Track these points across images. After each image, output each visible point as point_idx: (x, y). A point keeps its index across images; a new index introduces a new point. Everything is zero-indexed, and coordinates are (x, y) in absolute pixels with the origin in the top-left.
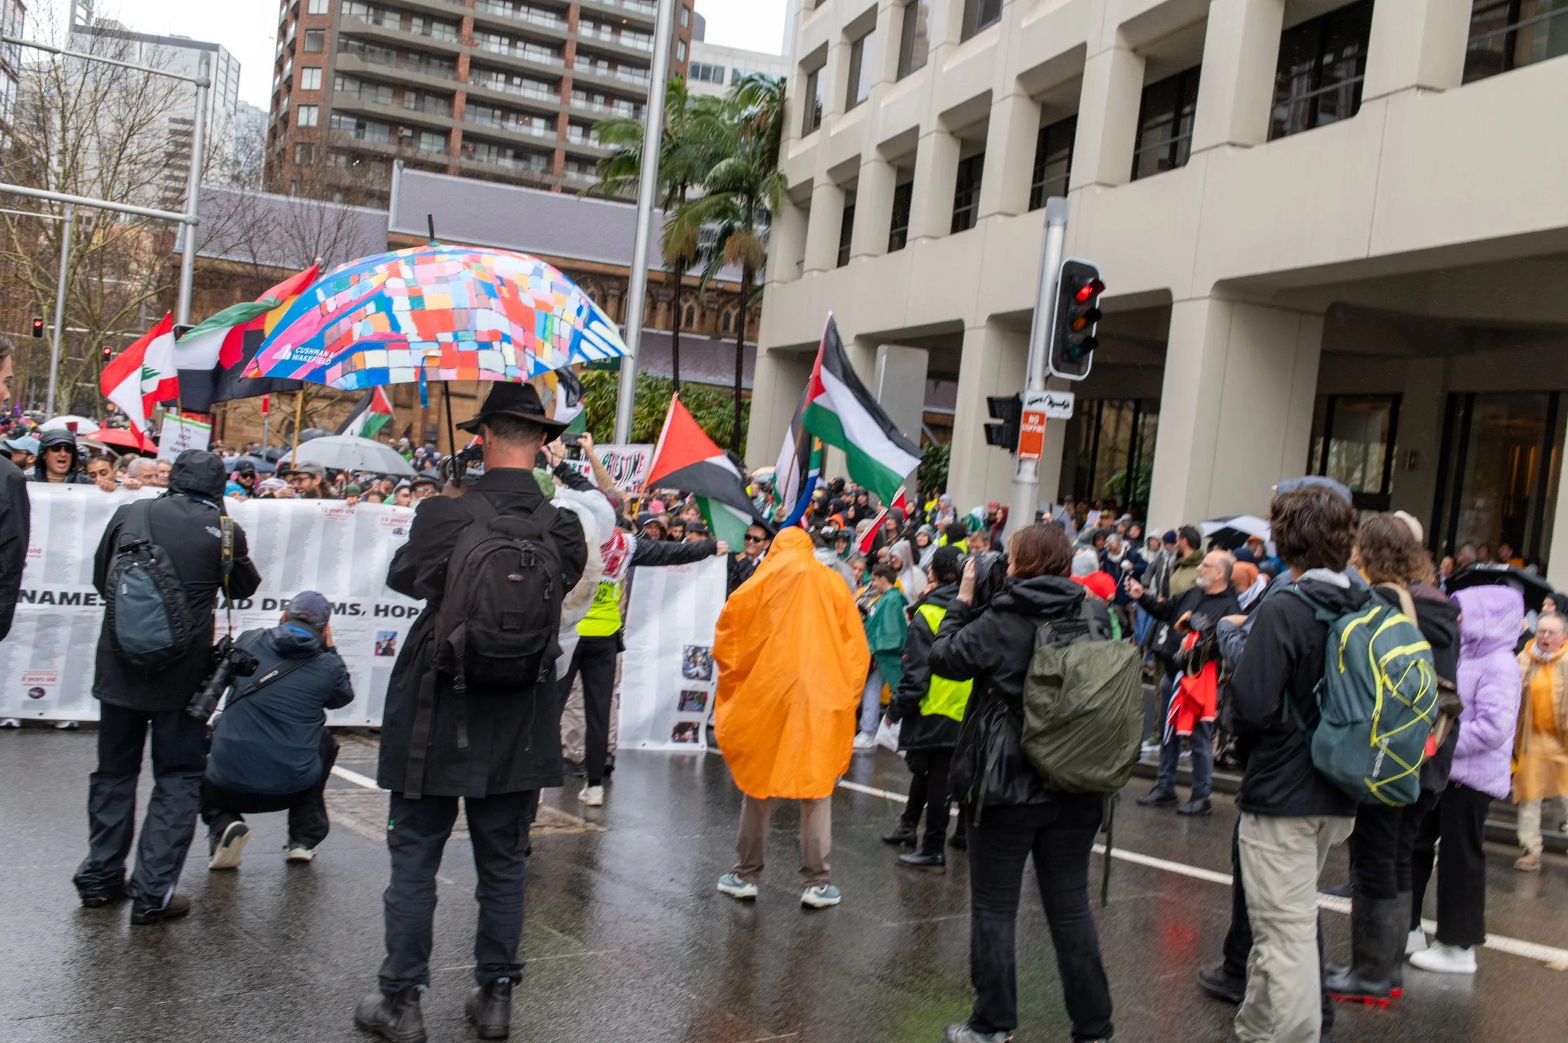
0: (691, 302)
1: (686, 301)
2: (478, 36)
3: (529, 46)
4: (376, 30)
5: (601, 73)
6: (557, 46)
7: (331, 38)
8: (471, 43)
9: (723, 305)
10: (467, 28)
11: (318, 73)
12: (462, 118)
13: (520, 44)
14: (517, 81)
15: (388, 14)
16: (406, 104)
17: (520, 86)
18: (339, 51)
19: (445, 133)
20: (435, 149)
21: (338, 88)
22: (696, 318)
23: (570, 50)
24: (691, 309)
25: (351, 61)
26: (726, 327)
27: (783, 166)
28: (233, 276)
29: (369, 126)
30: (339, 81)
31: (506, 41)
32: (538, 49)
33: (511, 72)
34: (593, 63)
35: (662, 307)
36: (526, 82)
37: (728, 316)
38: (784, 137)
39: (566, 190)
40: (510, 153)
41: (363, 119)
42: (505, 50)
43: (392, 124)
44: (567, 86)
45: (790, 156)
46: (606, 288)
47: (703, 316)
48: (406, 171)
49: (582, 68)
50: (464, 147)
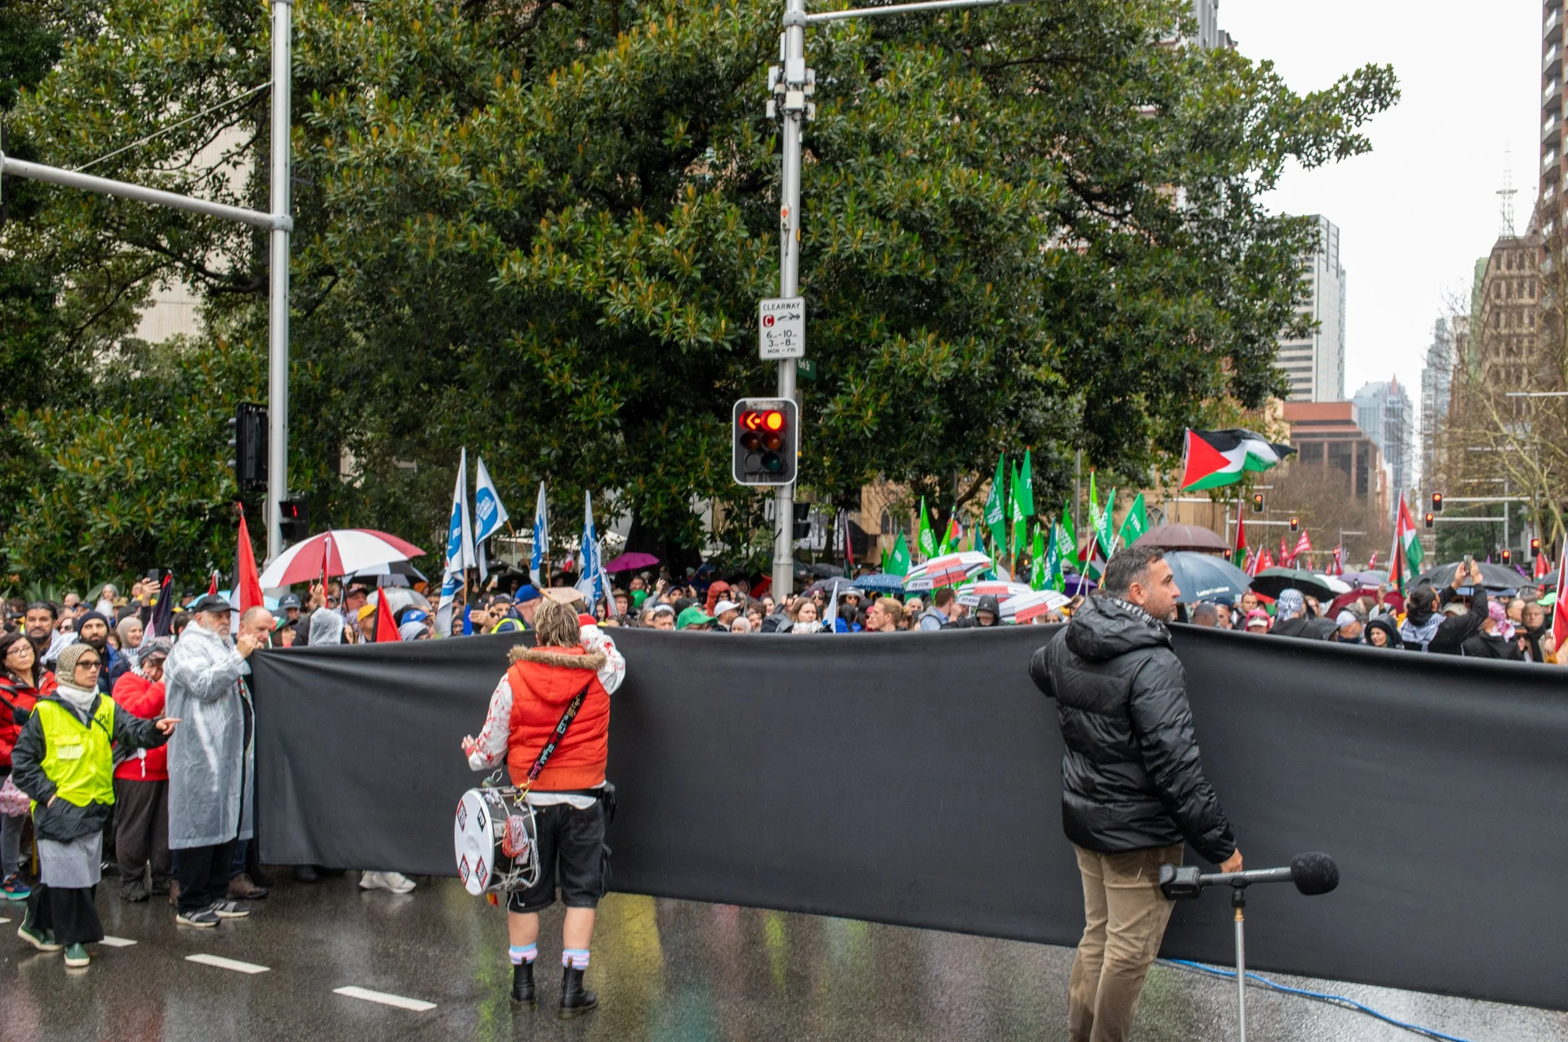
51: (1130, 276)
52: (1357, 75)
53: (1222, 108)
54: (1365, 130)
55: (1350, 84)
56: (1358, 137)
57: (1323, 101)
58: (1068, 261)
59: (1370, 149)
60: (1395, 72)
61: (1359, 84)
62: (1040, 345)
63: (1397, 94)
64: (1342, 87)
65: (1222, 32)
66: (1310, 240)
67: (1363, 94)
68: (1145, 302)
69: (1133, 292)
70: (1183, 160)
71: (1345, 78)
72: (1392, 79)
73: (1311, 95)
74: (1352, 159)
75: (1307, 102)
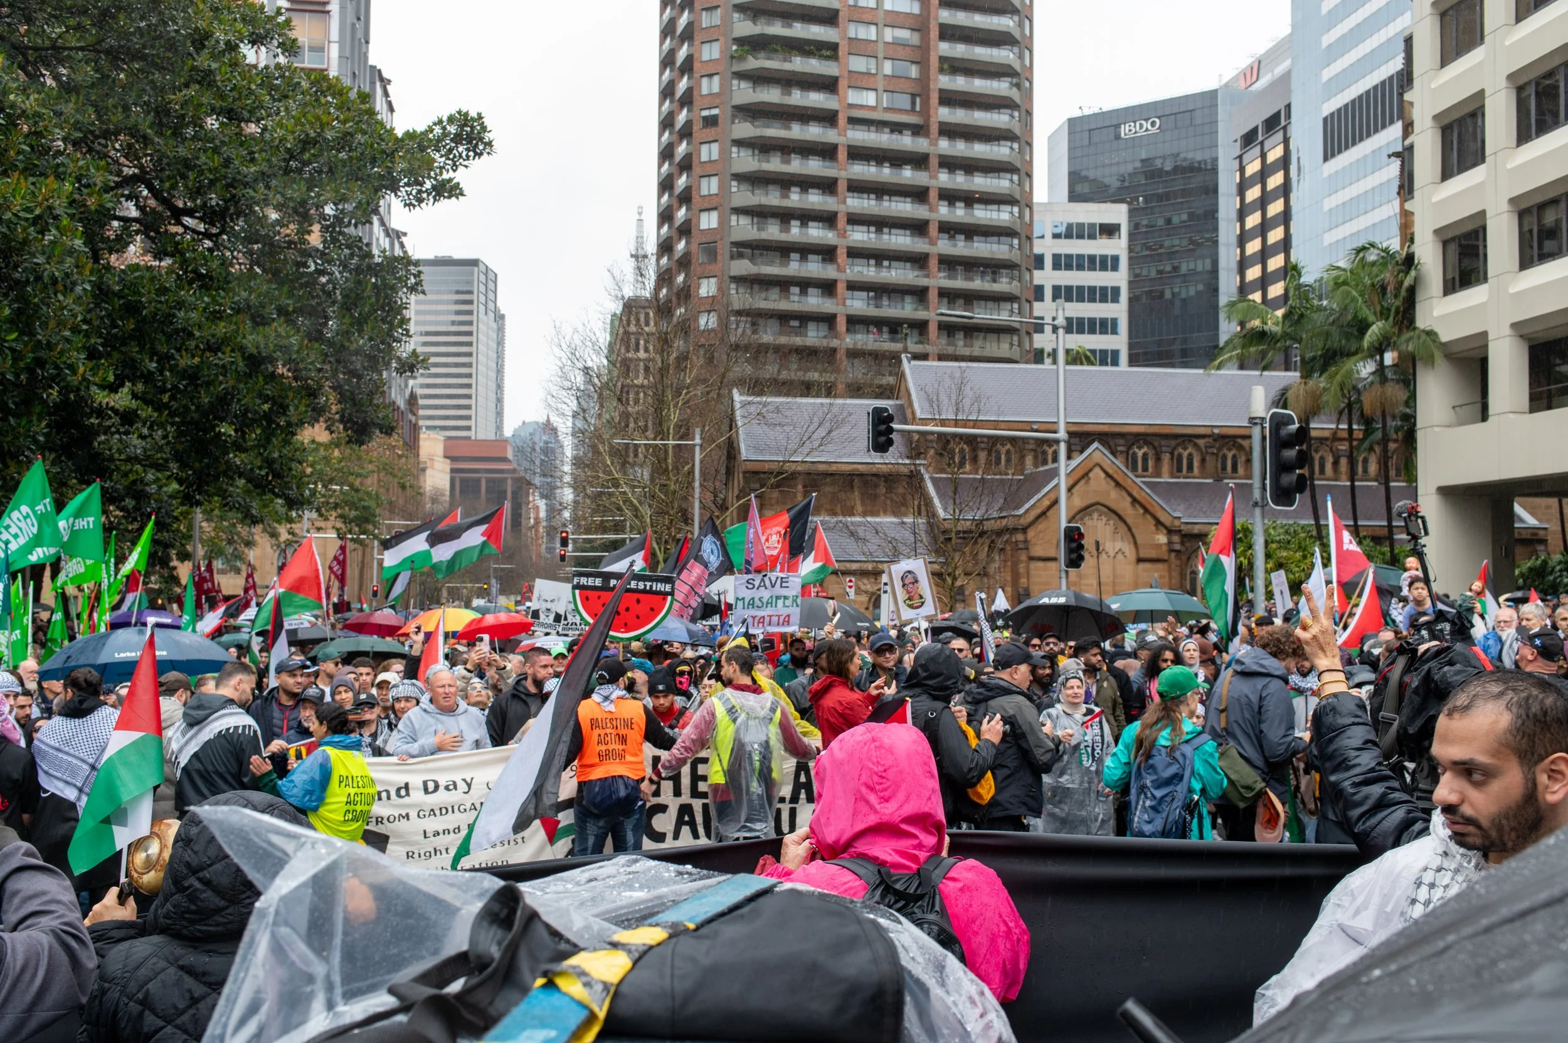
0: (1190, 450)
1: (1185, 449)
2: (849, 227)
3: (893, 231)
4: (764, 236)
5: (960, 248)
6: (919, 228)
7: (724, 250)
8: (843, 235)
9: (1219, 449)
10: (842, 221)
11: (713, 281)
12: (844, 304)
13: (886, 230)
14: (886, 263)
15: (771, 220)
16: (793, 298)
17: (889, 267)
18: (732, 258)
19: (829, 320)
20: (822, 334)
21: (733, 292)
22: (1196, 464)
23: (933, 229)
24: (1190, 455)
25: (743, 267)
26: (1224, 468)
27: (1422, 322)
28: (794, 476)
29: (761, 321)
30: (733, 286)
31: (873, 229)
32: (901, 232)
33: (879, 256)
34: (952, 237)
35: (1166, 458)
36: (894, 264)
37: (1225, 457)
38: (1420, 296)
39: (941, 358)
40: (885, 329)
41: (756, 316)
42: (873, 236)
43: (784, 317)
44: (933, 263)
45: (1435, 314)
46: (1112, 444)
47: (1203, 461)
48: (914, 363)
49: (944, 246)
50: (848, 330)
51: (214, 301)
52: (451, 120)
53: (313, 134)
54: (460, 176)
55: (444, 128)
56: (450, 180)
57: (419, 142)
58: (142, 277)
59: (462, 194)
60: (487, 122)
61: (452, 129)
62: (73, 368)
63: (489, 144)
64: (438, 130)
65: (373, 68)
66: (413, 280)
67: (457, 139)
68: (222, 329)
69: (216, 316)
70: (274, 183)
71: (440, 122)
72: (484, 129)
73: (407, 133)
74: (445, 204)
75: (402, 140)
